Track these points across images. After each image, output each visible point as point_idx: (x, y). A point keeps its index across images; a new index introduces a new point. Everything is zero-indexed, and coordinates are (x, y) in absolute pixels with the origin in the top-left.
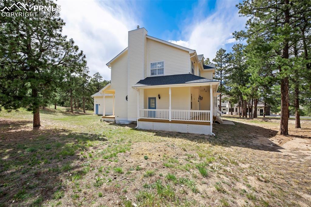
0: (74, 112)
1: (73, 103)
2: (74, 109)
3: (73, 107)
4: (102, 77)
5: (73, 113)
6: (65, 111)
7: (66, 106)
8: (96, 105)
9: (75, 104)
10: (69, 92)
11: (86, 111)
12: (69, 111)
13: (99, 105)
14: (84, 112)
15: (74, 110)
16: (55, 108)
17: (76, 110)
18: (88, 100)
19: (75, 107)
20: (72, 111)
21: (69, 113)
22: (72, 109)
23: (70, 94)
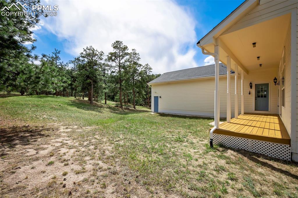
0: (123, 107)
1: (123, 98)
2: (123, 104)
3: (122, 102)
4: (152, 69)
5: (122, 109)
6: (114, 106)
7: (116, 101)
8: (155, 97)
9: (124, 99)
10: (117, 83)
11: (136, 107)
12: (118, 106)
13: (160, 97)
14: (134, 108)
15: (124, 106)
16: (106, 103)
17: (125, 106)
18: (138, 94)
19: (125, 102)
20: (121, 107)
21: (118, 109)
22: (121, 104)
23: (119, 86)
